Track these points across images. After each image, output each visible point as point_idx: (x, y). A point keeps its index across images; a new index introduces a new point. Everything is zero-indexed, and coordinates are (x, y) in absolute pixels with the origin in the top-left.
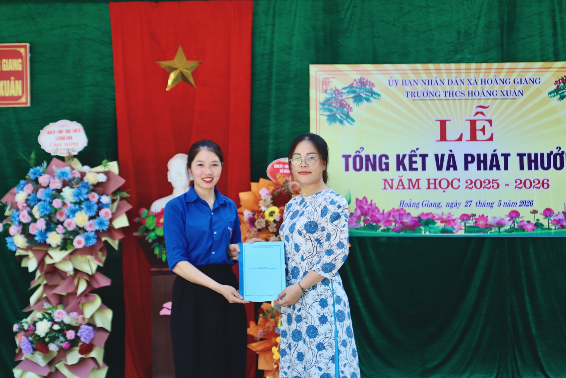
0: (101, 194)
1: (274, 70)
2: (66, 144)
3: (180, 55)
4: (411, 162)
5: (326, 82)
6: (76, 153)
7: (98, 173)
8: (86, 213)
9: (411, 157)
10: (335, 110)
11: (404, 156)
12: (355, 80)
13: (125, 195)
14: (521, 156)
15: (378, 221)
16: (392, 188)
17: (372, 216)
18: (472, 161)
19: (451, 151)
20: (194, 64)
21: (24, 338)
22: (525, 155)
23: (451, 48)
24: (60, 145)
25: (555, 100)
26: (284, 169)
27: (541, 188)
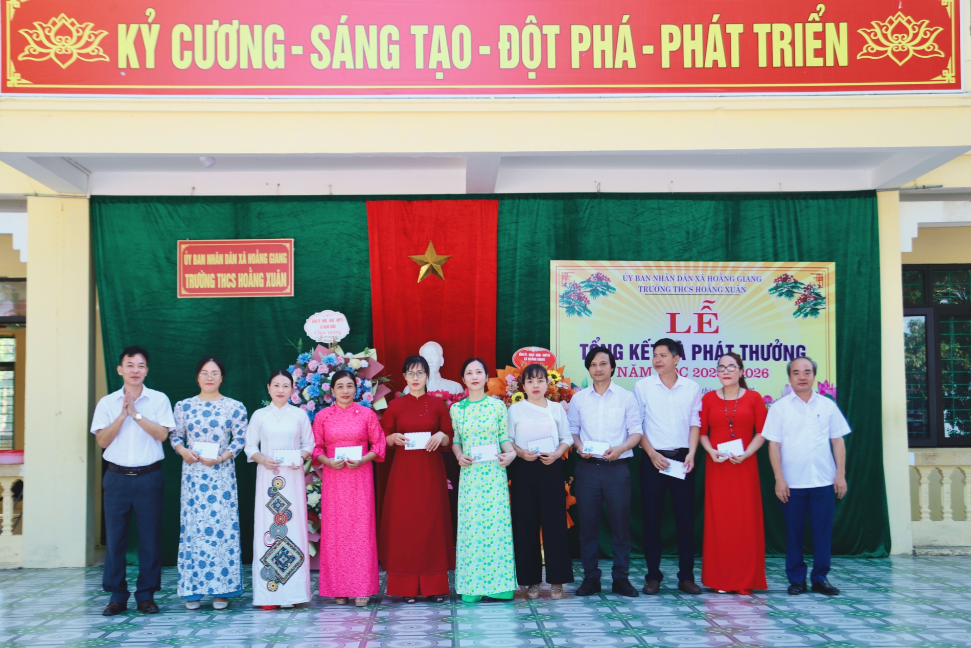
0: (363, 379)
1: (518, 265)
2: (330, 332)
3: (431, 248)
4: (644, 352)
5: (565, 277)
6: (339, 341)
7: (361, 359)
9: (643, 346)
10: (573, 302)
11: (637, 345)
12: (592, 275)
13: (385, 379)
14: (744, 347)
16: (625, 375)
18: (699, 352)
20: (442, 258)
22: (746, 346)
23: (681, 247)
24: (324, 333)
25: (774, 297)
26: (528, 357)
27: (761, 377)
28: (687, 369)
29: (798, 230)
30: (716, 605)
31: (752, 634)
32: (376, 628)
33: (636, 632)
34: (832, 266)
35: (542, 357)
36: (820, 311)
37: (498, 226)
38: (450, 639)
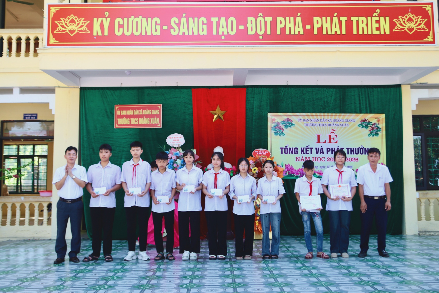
1: (254, 115)
2: (177, 143)
3: (218, 108)
4: (307, 151)
5: (274, 120)
6: (181, 146)
9: (306, 149)
10: (277, 130)
11: (304, 148)
12: (285, 119)
13: (200, 162)
14: (348, 149)
15: (294, 173)
16: (299, 160)
17: (292, 171)
18: (330, 151)
19: (322, 147)
20: (223, 112)
22: (349, 148)
23: (321, 107)
24: (174, 143)
25: (360, 128)
26: (259, 153)
27: (355, 161)
28: (324, 158)
29: (369, 101)
31: (357, 269)
33: (307, 268)
34: (383, 116)
35: (264, 153)
36: (379, 134)
37: (246, 99)
38: (230, 271)
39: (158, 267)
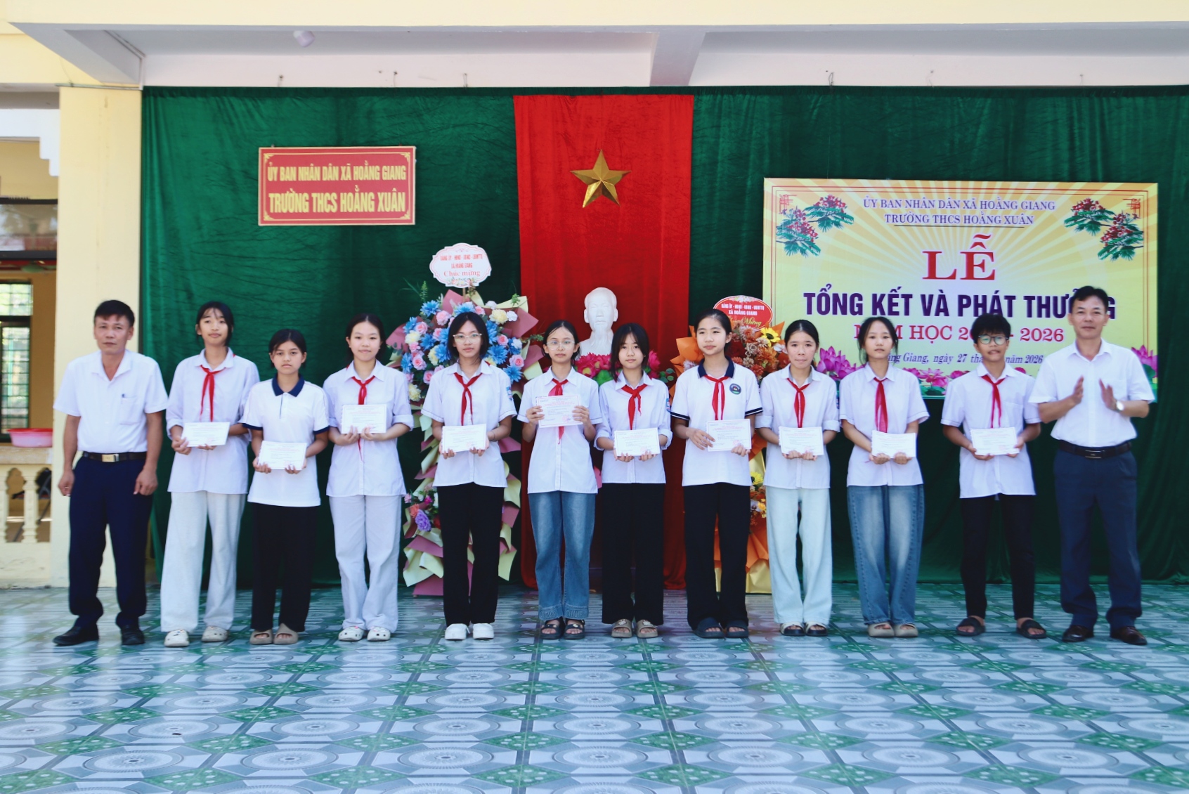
0: (511, 337)
1: (718, 185)
2: (464, 273)
3: (600, 163)
4: (891, 304)
5: (784, 201)
6: (477, 285)
7: (507, 310)
8: (494, 360)
9: (891, 297)
11: (883, 296)
12: (822, 199)
14: (1029, 299)
17: (840, 371)
18: (968, 305)
19: (941, 291)
20: (618, 175)
21: (420, 512)
22: (1033, 298)
23: (943, 161)
24: (456, 274)
25: (1072, 231)
26: (734, 309)
27: (1054, 340)
28: (950, 328)
29: (1104, 139)
30: (1011, 652)
31: (1076, 693)
32: (543, 677)
33: (908, 688)
34: (1153, 189)
35: (753, 310)
36: (1135, 250)
37: (693, 131)
38: (650, 693)
39: (410, 679)
